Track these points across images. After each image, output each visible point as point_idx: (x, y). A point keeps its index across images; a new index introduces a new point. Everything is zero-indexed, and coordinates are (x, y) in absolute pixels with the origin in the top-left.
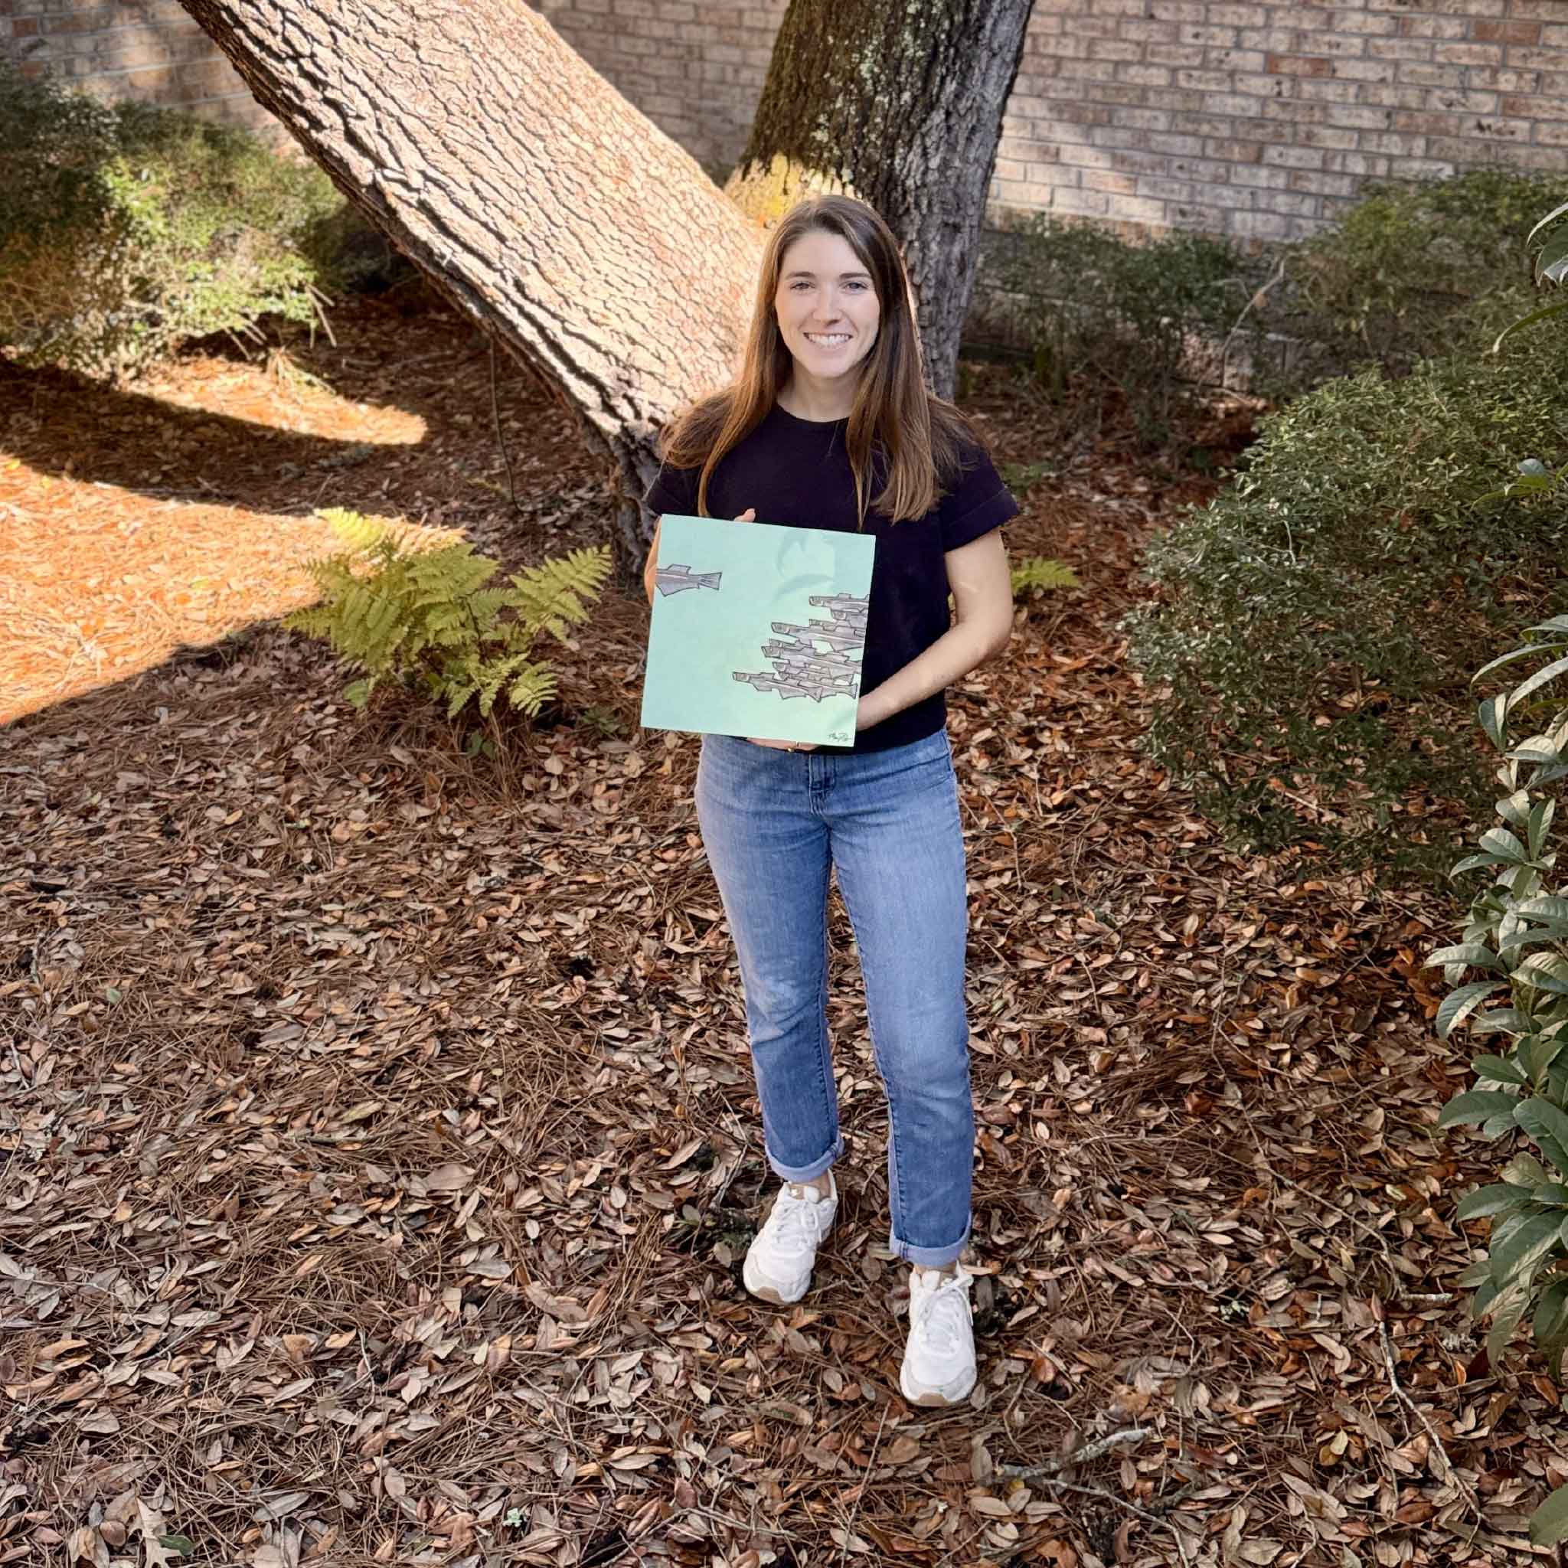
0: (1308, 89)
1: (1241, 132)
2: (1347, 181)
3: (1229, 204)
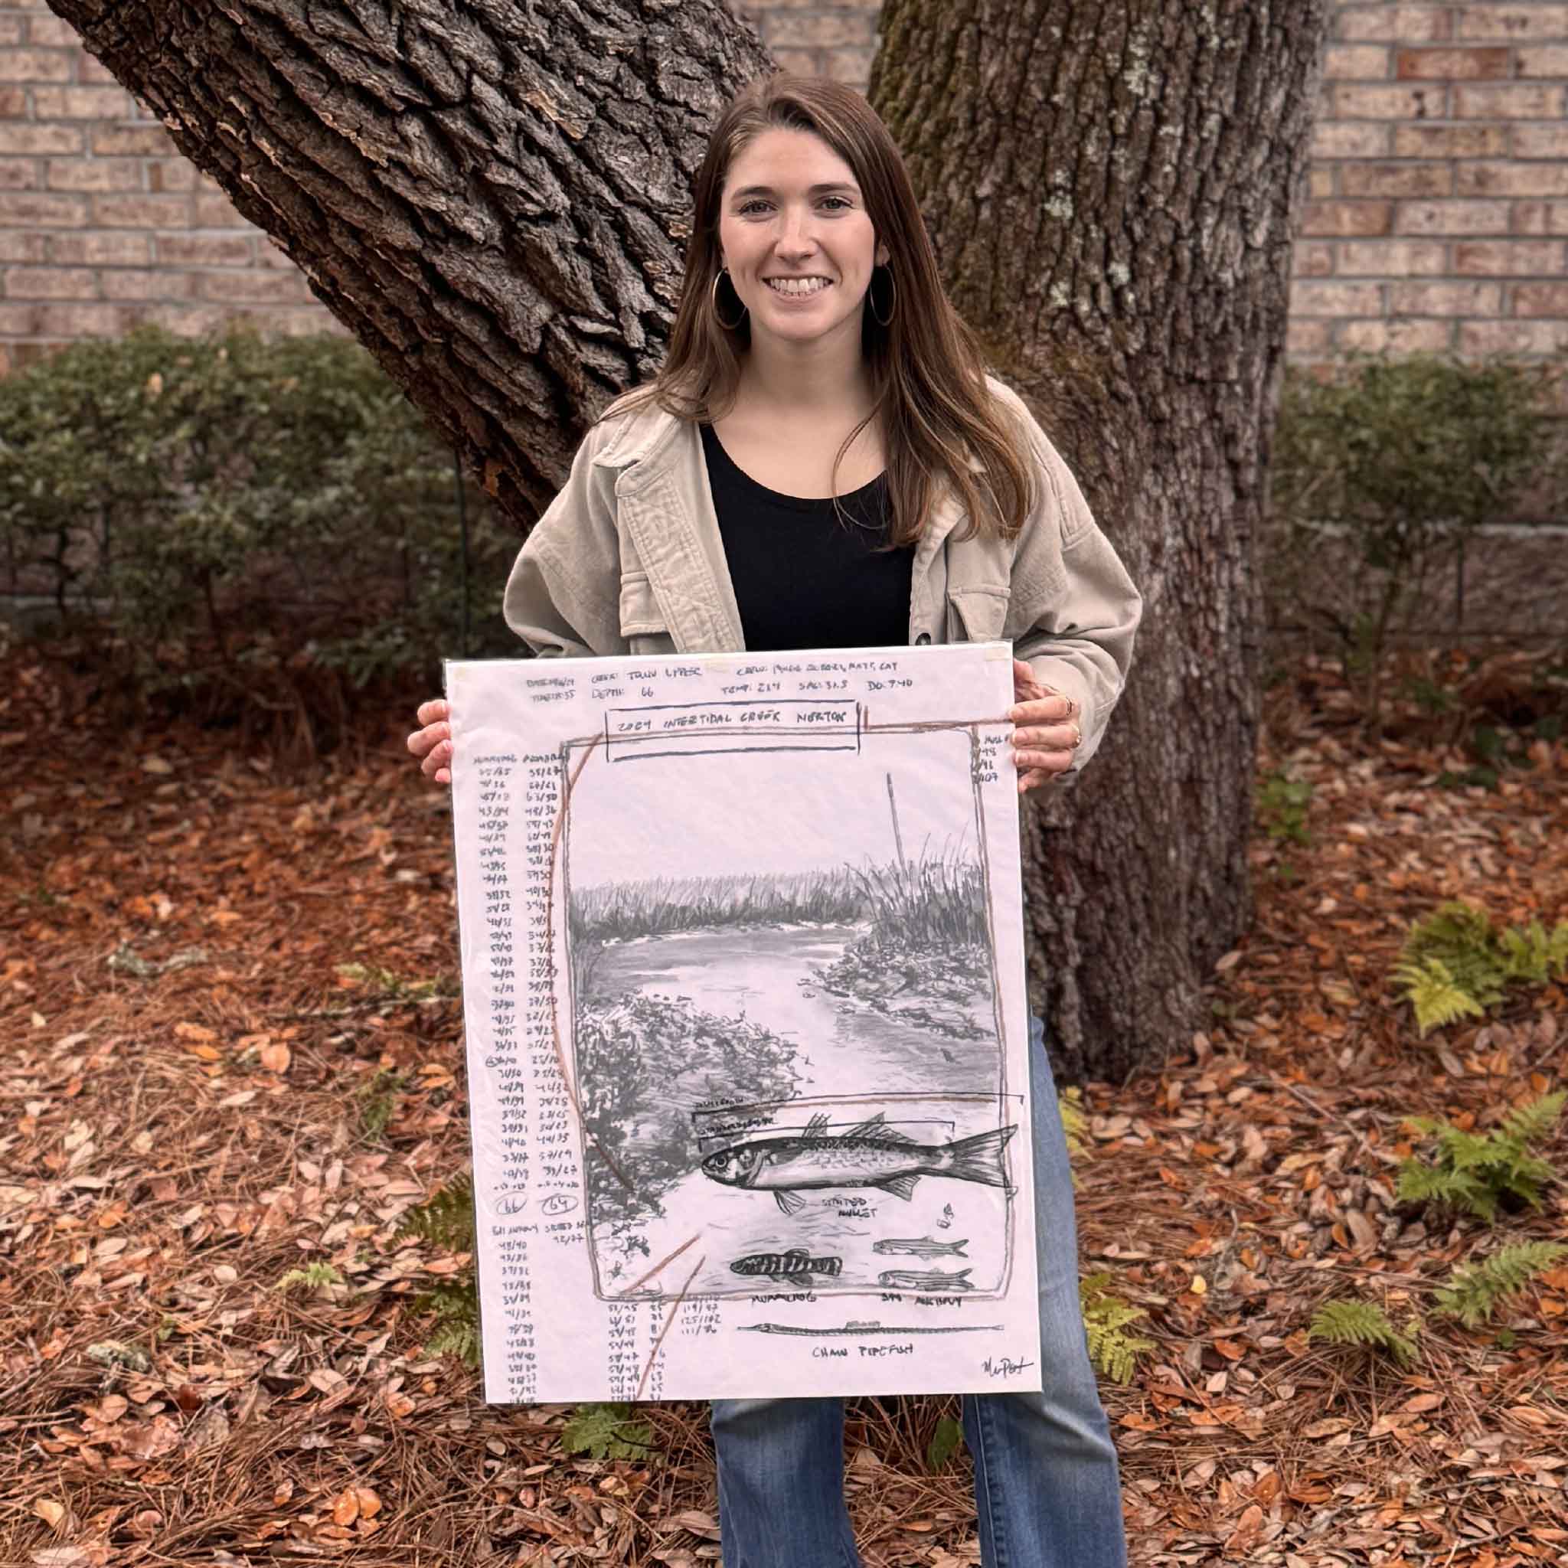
0: (1474, 100)
1: (1354, 183)
2: (1555, 249)
3: (1339, 310)
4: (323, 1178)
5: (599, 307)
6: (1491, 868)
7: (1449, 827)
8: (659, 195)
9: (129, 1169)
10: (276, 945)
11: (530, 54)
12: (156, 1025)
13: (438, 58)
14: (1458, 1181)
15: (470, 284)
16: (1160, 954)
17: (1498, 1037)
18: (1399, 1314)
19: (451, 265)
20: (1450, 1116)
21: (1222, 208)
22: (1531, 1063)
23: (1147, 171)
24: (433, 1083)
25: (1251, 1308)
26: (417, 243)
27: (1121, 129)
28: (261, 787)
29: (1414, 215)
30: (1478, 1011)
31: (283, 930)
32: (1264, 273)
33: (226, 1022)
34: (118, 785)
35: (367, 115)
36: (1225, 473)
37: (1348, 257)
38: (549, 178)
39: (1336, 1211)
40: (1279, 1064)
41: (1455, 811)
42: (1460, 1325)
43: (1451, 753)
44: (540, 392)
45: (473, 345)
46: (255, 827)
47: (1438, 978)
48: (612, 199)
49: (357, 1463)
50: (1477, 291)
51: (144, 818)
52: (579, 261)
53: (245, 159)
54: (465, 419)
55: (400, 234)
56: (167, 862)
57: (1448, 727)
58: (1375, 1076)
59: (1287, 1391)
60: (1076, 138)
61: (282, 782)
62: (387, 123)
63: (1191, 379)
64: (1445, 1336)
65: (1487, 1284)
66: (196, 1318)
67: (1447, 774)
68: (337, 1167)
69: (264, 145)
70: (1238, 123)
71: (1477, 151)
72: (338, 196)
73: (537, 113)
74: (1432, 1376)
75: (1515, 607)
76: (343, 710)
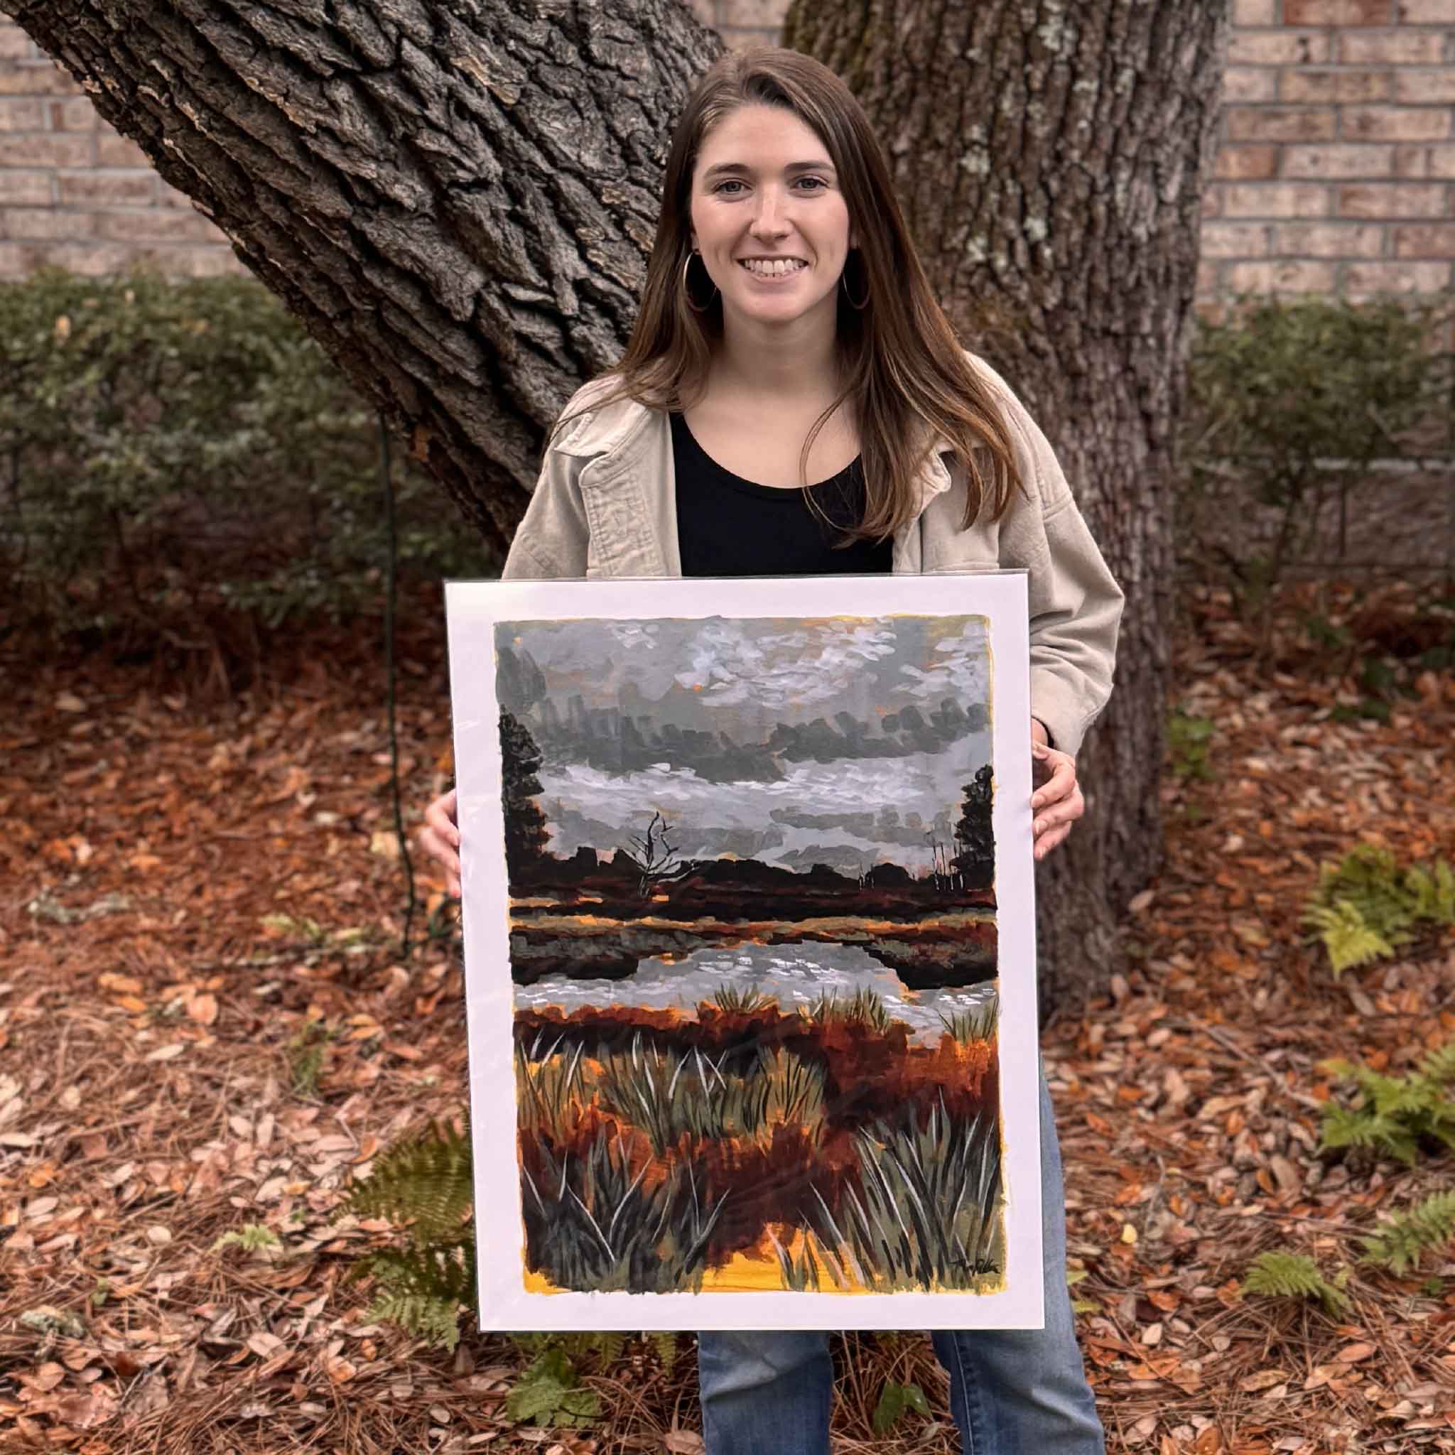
0: (1357, 46)
1: (1241, 127)
2: (1436, 192)
3: (1227, 251)
4: (255, 1134)
5: (531, 274)
6: (1389, 803)
7: (1345, 760)
8: (591, 161)
9: (57, 1126)
10: (198, 891)
11: (461, 18)
12: (80, 975)
13: (367, 23)
14: (1379, 1125)
15: (401, 252)
16: (1079, 899)
17: (1408, 977)
18: (1327, 1262)
19: (381, 233)
20: (1364, 1055)
21: (1136, 163)
22: (1440, 1001)
23: (1063, 127)
24: (361, 1034)
25: (1180, 1259)
26: (346, 210)
27: (1036, 85)
28: (176, 726)
29: (1299, 159)
30: (1388, 951)
31: (204, 875)
32: (1175, 226)
33: (151, 973)
34: (33, 724)
35: (295, 80)
36: (1138, 425)
37: (1235, 199)
38: (481, 145)
39: (1260, 1156)
40: (1197, 1006)
41: (1350, 744)
42: (1387, 1273)
43: (1343, 686)
44: (473, 360)
45: (403, 312)
46: (171, 767)
47: (1348, 920)
48: (545, 166)
49: (300, 1431)
50: (1360, 233)
51: (59, 758)
52: (511, 228)
53: (168, 123)
54: (397, 386)
55: (330, 202)
56: (84, 804)
57: (1339, 660)
58: (1290, 1017)
59: (1222, 1343)
60: (991, 93)
61: (196, 719)
62: (315, 87)
63: (1106, 332)
64: (1373, 1283)
65: (1415, 1233)
66: (130, 1281)
67: (1341, 707)
68: (268, 1121)
69: (188, 109)
70: (1149, 77)
71: (1360, 95)
72: (265, 163)
73: (468, 78)
74: (1363, 1325)
75: (1396, 539)
76: (257, 648)
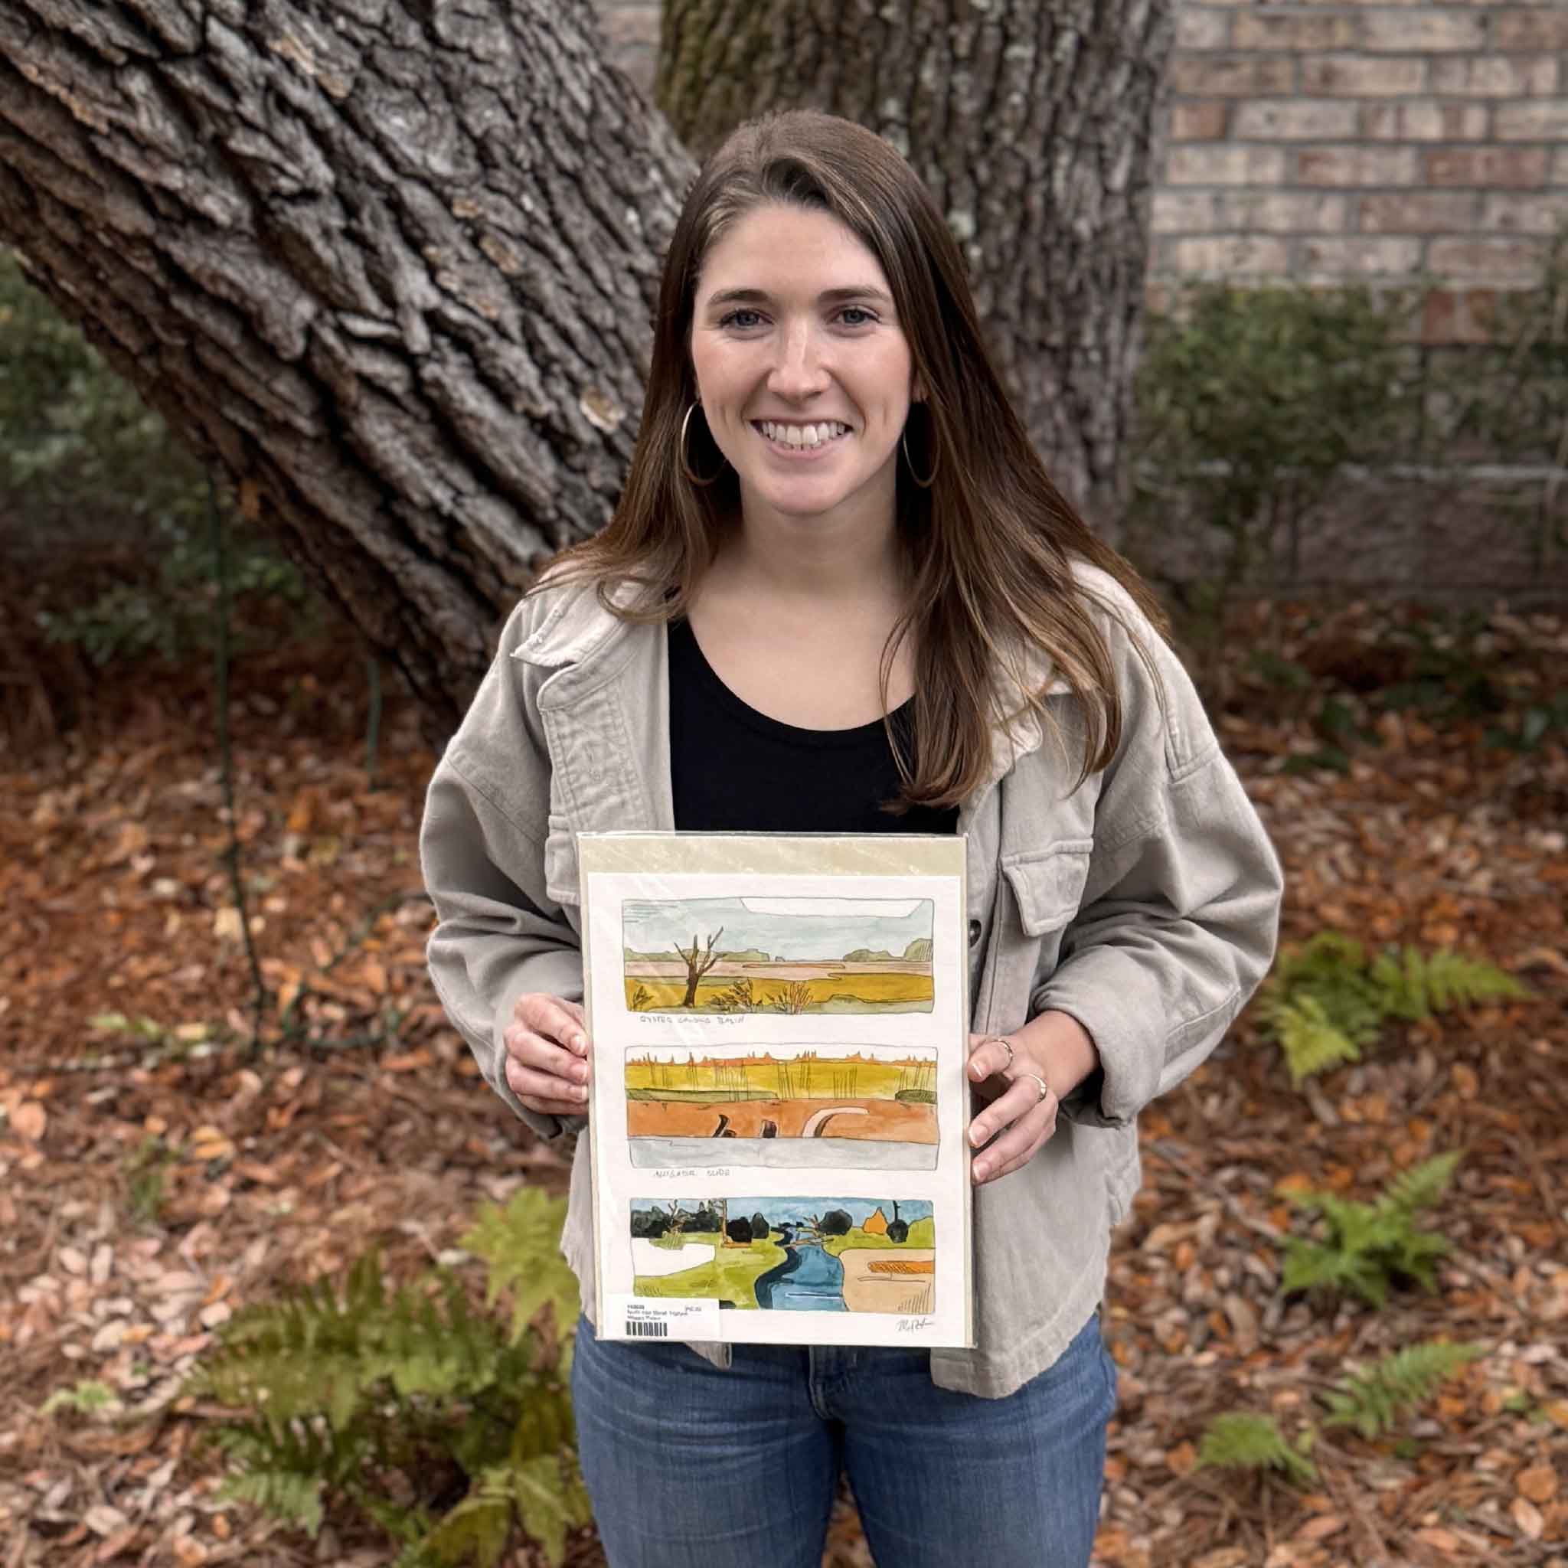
4: (89, 1270)
5: (372, 302)
6: (1350, 870)
8: (439, 165)
10: (22, 975)
14: (1346, 1263)
15: (216, 277)
17: (1375, 1081)
18: (1289, 1420)
19: (190, 254)
20: (1326, 1173)
21: (1078, 145)
22: (1410, 1106)
23: (993, 102)
24: (207, 1152)
25: (1128, 1415)
26: (147, 226)
27: (962, 51)
30: (1353, 1052)
32: (1122, 220)
35: (81, 68)
36: (1079, 453)
38: (308, 149)
39: (1213, 1295)
41: (1306, 800)
42: (1357, 1434)
43: (1297, 730)
44: (306, 405)
45: (222, 349)
47: (1310, 1018)
48: (384, 172)
50: (1320, 205)
52: (347, 249)
54: (216, 432)
55: (128, 216)
57: (1292, 701)
58: (1244, 1127)
59: (1173, 1516)
60: (910, 60)
62: (105, 77)
63: (1042, 345)
64: (1341, 1446)
65: (1387, 1391)
67: (1295, 757)
68: (105, 1256)
70: (1095, 42)
71: (1323, 43)
72: (49, 167)
73: (289, 65)
74: (1330, 1495)
75: (1355, 554)
76: (82, 680)
